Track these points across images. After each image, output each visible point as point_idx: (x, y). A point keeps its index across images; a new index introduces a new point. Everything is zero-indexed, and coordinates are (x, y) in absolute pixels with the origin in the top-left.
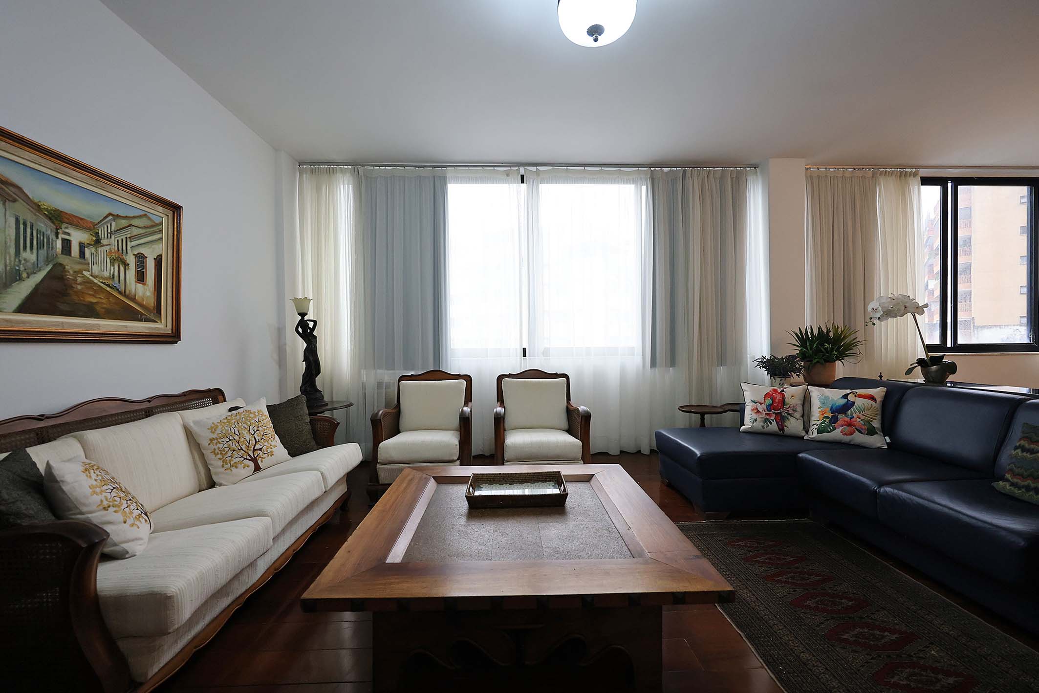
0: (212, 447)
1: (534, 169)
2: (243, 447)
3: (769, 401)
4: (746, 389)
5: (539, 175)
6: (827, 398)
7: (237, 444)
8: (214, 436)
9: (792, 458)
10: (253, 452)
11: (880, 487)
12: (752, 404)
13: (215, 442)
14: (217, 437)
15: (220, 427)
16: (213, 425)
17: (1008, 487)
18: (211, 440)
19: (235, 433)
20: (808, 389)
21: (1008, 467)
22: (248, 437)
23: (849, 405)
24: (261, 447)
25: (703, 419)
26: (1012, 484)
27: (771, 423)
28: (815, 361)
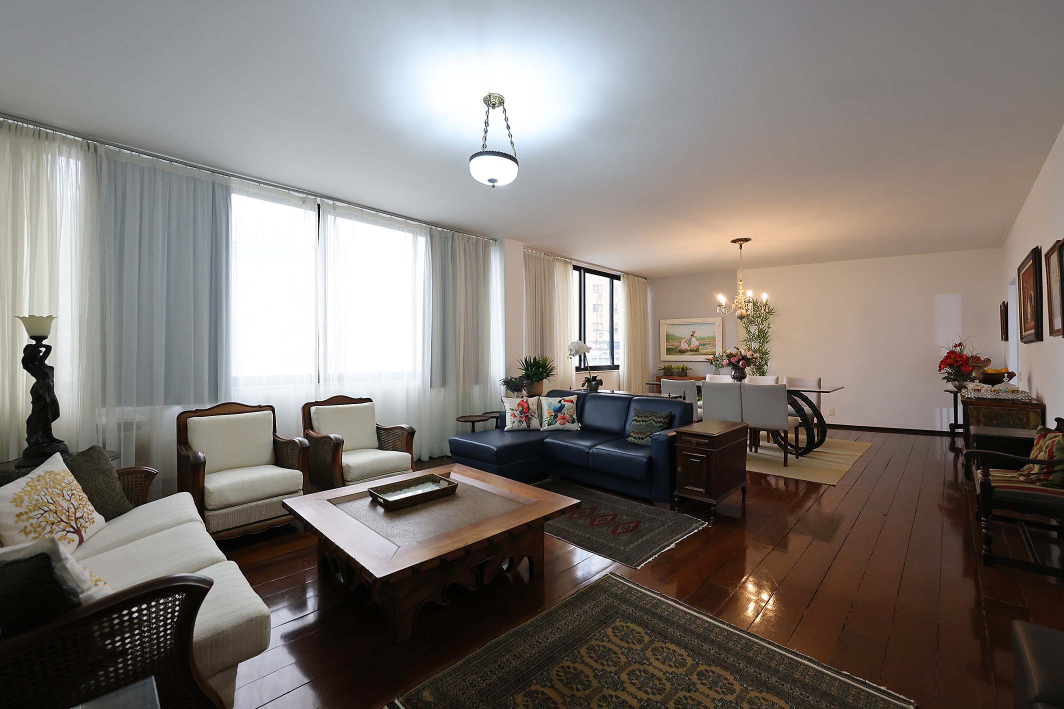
0: (22, 525)
1: (331, 202)
2: (63, 518)
3: (521, 408)
4: (506, 401)
5: (336, 210)
6: (551, 403)
7: (55, 515)
8: (23, 510)
9: (540, 443)
10: (76, 522)
11: (590, 450)
12: (511, 411)
13: (24, 517)
14: (27, 510)
15: (26, 497)
16: (16, 496)
17: (633, 439)
18: (19, 515)
19: (49, 503)
20: (539, 399)
21: (631, 430)
22: (65, 504)
23: (562, 407)
24: (82, 514)
25: (473, 426)
26: (634, 438)
27: (523, 423)
28: (534, 380)
